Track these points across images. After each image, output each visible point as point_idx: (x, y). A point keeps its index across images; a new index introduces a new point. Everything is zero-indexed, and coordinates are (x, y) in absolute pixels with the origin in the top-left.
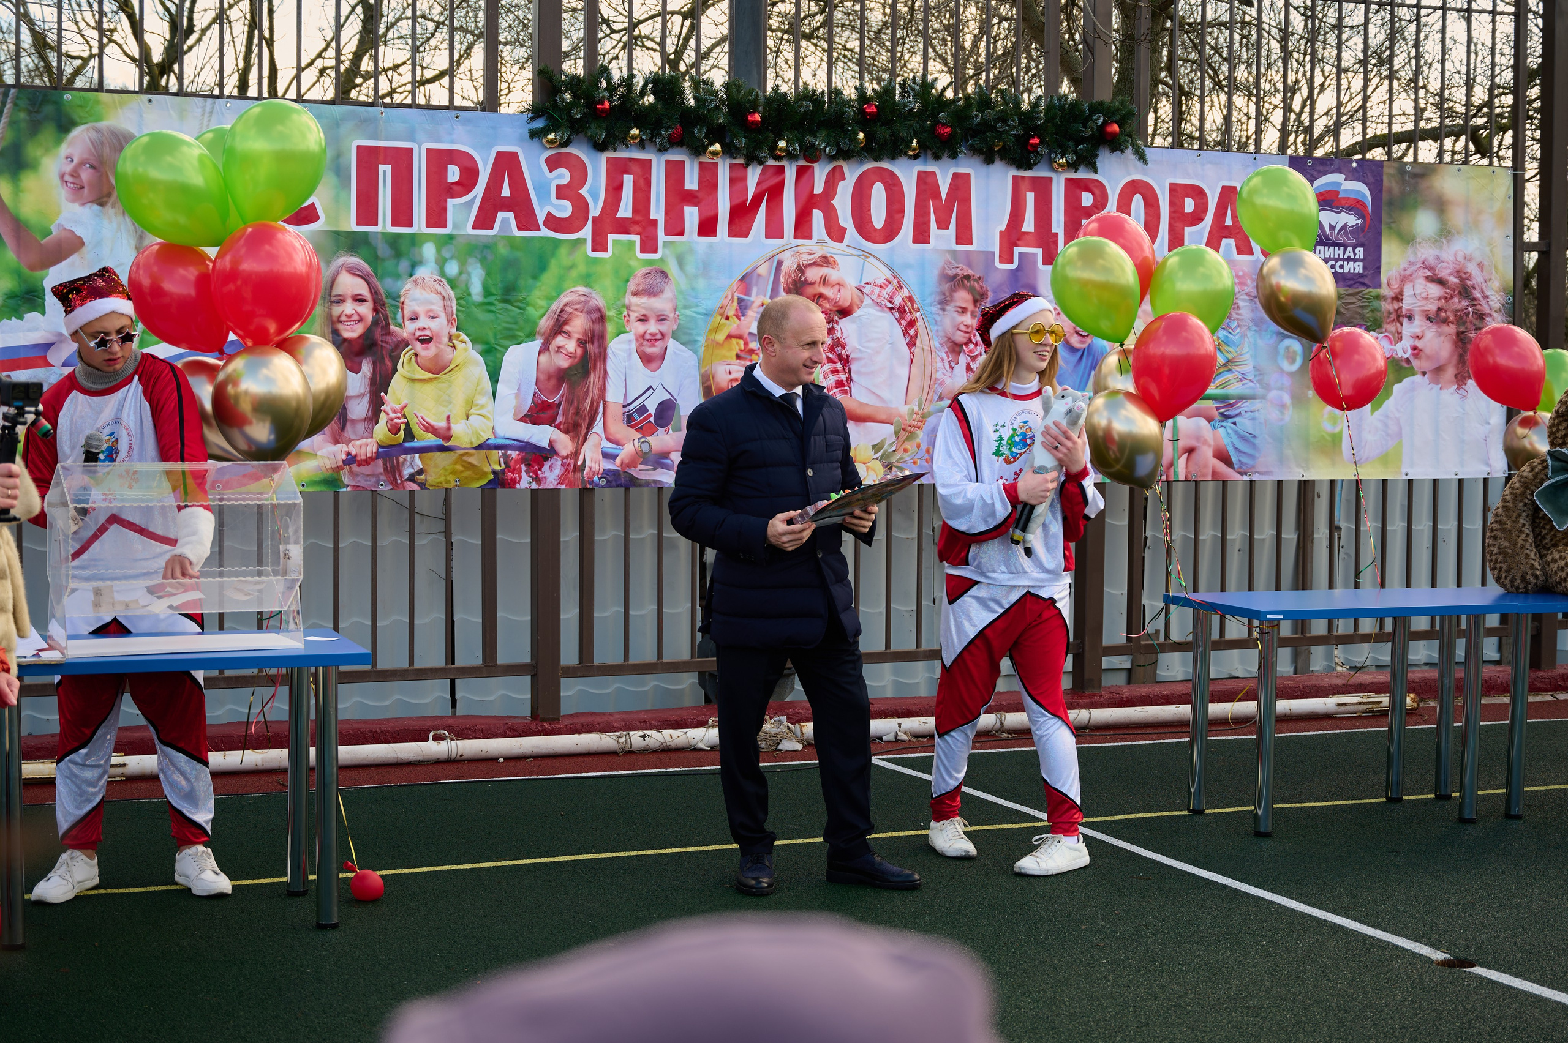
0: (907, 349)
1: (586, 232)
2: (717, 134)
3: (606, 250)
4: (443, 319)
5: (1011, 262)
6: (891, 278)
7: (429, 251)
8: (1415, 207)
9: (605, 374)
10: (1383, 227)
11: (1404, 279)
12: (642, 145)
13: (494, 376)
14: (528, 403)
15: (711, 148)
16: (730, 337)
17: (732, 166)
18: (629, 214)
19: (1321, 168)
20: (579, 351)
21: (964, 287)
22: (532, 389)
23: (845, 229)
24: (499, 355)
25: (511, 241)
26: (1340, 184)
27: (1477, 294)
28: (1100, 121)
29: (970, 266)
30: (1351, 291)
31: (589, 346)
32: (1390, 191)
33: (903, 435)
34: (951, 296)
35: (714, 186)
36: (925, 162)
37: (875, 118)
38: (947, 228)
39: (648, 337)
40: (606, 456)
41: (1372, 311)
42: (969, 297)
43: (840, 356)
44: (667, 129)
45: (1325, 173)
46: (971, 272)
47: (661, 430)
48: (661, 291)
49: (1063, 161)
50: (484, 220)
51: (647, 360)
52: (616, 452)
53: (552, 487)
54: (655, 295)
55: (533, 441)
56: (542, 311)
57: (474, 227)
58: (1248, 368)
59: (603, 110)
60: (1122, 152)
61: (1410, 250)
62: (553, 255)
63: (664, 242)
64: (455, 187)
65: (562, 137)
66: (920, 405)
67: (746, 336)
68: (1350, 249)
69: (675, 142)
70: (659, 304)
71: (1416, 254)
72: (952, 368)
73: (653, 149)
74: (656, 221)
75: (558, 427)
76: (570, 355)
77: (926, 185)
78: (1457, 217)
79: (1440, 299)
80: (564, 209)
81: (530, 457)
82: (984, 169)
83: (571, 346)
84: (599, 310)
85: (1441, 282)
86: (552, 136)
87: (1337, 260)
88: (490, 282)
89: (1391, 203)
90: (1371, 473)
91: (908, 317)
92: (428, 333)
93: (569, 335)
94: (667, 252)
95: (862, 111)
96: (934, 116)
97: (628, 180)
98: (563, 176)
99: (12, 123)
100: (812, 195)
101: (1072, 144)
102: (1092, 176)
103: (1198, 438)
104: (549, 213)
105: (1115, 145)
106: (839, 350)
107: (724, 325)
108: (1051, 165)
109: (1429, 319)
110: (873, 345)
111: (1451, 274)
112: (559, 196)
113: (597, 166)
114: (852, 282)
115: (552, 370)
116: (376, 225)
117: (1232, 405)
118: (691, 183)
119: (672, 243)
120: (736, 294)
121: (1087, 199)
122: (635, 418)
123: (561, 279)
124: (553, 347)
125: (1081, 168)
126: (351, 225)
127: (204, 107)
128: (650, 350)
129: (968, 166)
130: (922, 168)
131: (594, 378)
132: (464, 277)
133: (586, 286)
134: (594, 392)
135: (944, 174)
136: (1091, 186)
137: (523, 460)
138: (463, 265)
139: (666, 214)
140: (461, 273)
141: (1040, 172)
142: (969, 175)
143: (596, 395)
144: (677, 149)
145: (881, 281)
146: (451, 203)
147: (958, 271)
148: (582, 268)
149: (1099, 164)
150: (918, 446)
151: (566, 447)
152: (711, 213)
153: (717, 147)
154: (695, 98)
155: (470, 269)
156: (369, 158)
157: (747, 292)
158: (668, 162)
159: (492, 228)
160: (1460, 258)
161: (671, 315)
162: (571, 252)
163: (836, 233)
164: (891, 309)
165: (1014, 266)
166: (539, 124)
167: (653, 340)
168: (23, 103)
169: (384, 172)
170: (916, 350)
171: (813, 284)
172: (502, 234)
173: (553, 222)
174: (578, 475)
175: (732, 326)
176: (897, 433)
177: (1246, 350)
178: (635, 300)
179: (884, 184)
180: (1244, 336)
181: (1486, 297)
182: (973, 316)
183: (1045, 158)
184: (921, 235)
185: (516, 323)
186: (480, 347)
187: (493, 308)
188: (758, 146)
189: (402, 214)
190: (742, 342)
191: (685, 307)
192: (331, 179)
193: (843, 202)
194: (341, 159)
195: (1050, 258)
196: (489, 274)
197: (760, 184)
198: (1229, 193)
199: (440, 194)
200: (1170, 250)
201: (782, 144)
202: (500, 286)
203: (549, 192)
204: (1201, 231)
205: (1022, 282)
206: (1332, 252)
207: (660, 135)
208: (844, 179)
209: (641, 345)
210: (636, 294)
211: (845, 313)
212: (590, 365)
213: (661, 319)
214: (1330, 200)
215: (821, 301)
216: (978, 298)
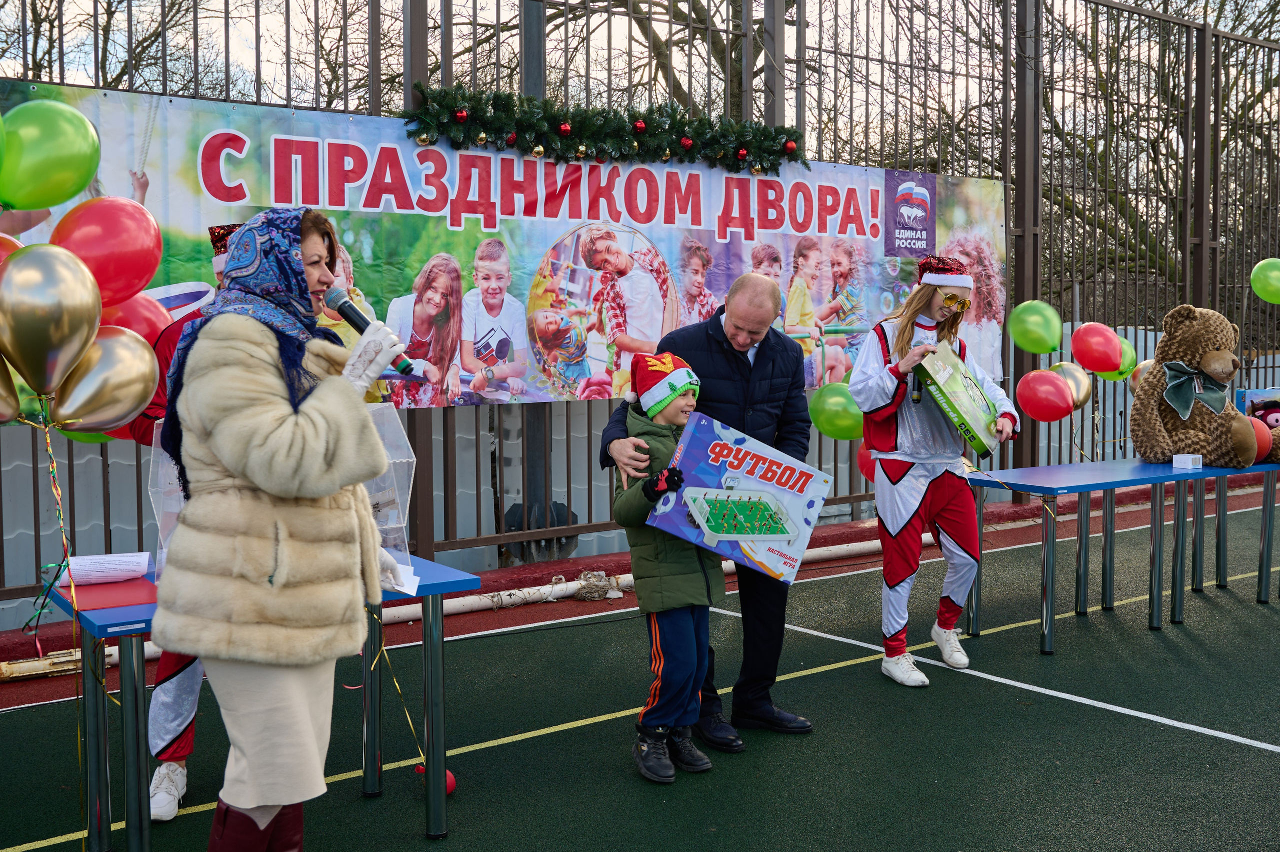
0: (661, 300)
1: (446, 211)
2: (538, 138)
3: (460, 225)
4: (342, 278)
5: (726, 238)
6: (651, 249)
8: (953, 206)
9: (461, 319)
10: (937, 218)
11: (948, 252)
12: (485, 147)
15: (537, 149)
16: (546, 291)
17: (547, 164)
18: (476, 199)
19: (902, 178)
20: (443, 302)
21: (697, 255)
22: (409, 331)
23: (620, 213)
24: (385, 306)
25: (392, 216)
26: (912, 189)
27: (987, 263)
28: (784, 140)
29: (700, 240)
31: (450, 298)
32: (940, 195)
34: (689, 262)
35: (535, 179)
36: (671, 166)
37: (643, 131)
38: (686, 213)
39: (490, 291)
40: (464, 382)
42: (700, 262)
43: (619, 305)
44: (507, 133)
45: (905, 181)
46: (700, 245)
47: (500, 361)
48: (499, 257)
49: (758, 167)
50: (373, 200)
51: (490, 308)
52: (470, 378)
53: (426, 407)
54: (495, 260)
56: (416, 272)
57: (365, 206)
58: (863, 312)
59: (462, 117)
60: (796, 161)
61: (951, 233)
62: (424, 228)
63: (501, 220)
64: (351, 174)
65: (431, 137)
67: (557, 290)
68: (919, 232)
69: (511, 144)
70: (498, 266)
71: (954, 236)
72: (690, 313)
73: (494, 149)
74: (494, 204)
75: (429, 360)
76: (437, 305)
77: (672, 182)
78: (976, 212)
80: (431, 193)
81: (409, 384)
82: (708, 172)
83: (437, 298)
84: (456, 271)
85: (967, 255)
86: (424, 136)
87: (912, 239)
88: (378, 249)
89: (940, 203)
91: (663, 276)
93: (436, 290)
94: (503, 227)
95: (634, 127)
96: (679, 132)
97: (475, 172)
98: (430, 168)
100: (599, 188)
101: (765, 155)
102: (775, 178)
103: (836, 360)
104: (420, 196)
105: (791, 157)
106: (618, 300)
107: (543, 282)
108: (749, 170)
110: (640, 296)
111: (973, 249)
112: (427, 183)
113: (453, 160)
114: (625, 251)
115: (424, 317)
116: (291, 202)
117: (855, 337)
118: (519, 175)
119: (506, 220)
120: (550, 259)
121: (771, 195)
122: (482, 353)
123: (430, 247)
124: (425, 299)
125: (769, 173)
126: (271, 202)
127: (150, 103)
128: (492, 301)
129: (699, 170)
130: (670, 170)
131: (453, 323)
132: (358, 244)
133: (447, 253)
134: (453, 333)
135: (683, 174)
136: (774, 185)
137: (405, 387)
138: (357, 235)
139: (502, 198)
140: (355, 241)
141: (742, 175)
142: (698, 175)
143: (455, 336)
144: (510, 150)
145: (645, 251)
146: (347, 186)
147: (693, 244)
148: (443, 239)
149: (780, 170)
151: (435, 376)
152: (532, 198)
153: (540, 148)
155: (362, 238)
156: (284, 149)
157: (558, 258)
158: (503, 159)
159: (378, 206)
160: (978, 239)
161: (506, 275)
162: (436, 227)
163: (615, 216)
164: (651, 271)
165: (727, 240)
166: (412, 127)
167: (494, 293)
169: (296, 160)
170: (667, 300)
171: (601, 252)
172: (386, 211)
173: (424, 203)
174: (444, 397)
175: (548, 283)
177: (862, 299)
178: (481, 263)
179: (646, 180)
180: (861, 290)
181: (991, 264)
182: (703, 276)
184: (669, 218)
185: (397, 281)
186: (371, 299)
187: (380, 269)
188: (567, 149)
189: (311, 194)
190: (554, 295)
191: (516, 269)
192: (254, 165)
193: (619, 193)
194: (263, 149)
195: (749, 236)
196: (376, 242)
197: (564, 178)
198: (851, 192)
199: (340, 178)
200: (819, 231)
201: (582, 148)
202: (385, 251)
203: (420, 180)
204: (836, 219)
205: (731, 252)
206: (909, 234)
207: (502, 138)
208: (619, 176)
209: (486, 297)
210: (481, 259)
211: (622, 273)
212: (451, 313)
213: (499, 277)
214: (908, 199)
215: (606, 265)
216: (706, 264)
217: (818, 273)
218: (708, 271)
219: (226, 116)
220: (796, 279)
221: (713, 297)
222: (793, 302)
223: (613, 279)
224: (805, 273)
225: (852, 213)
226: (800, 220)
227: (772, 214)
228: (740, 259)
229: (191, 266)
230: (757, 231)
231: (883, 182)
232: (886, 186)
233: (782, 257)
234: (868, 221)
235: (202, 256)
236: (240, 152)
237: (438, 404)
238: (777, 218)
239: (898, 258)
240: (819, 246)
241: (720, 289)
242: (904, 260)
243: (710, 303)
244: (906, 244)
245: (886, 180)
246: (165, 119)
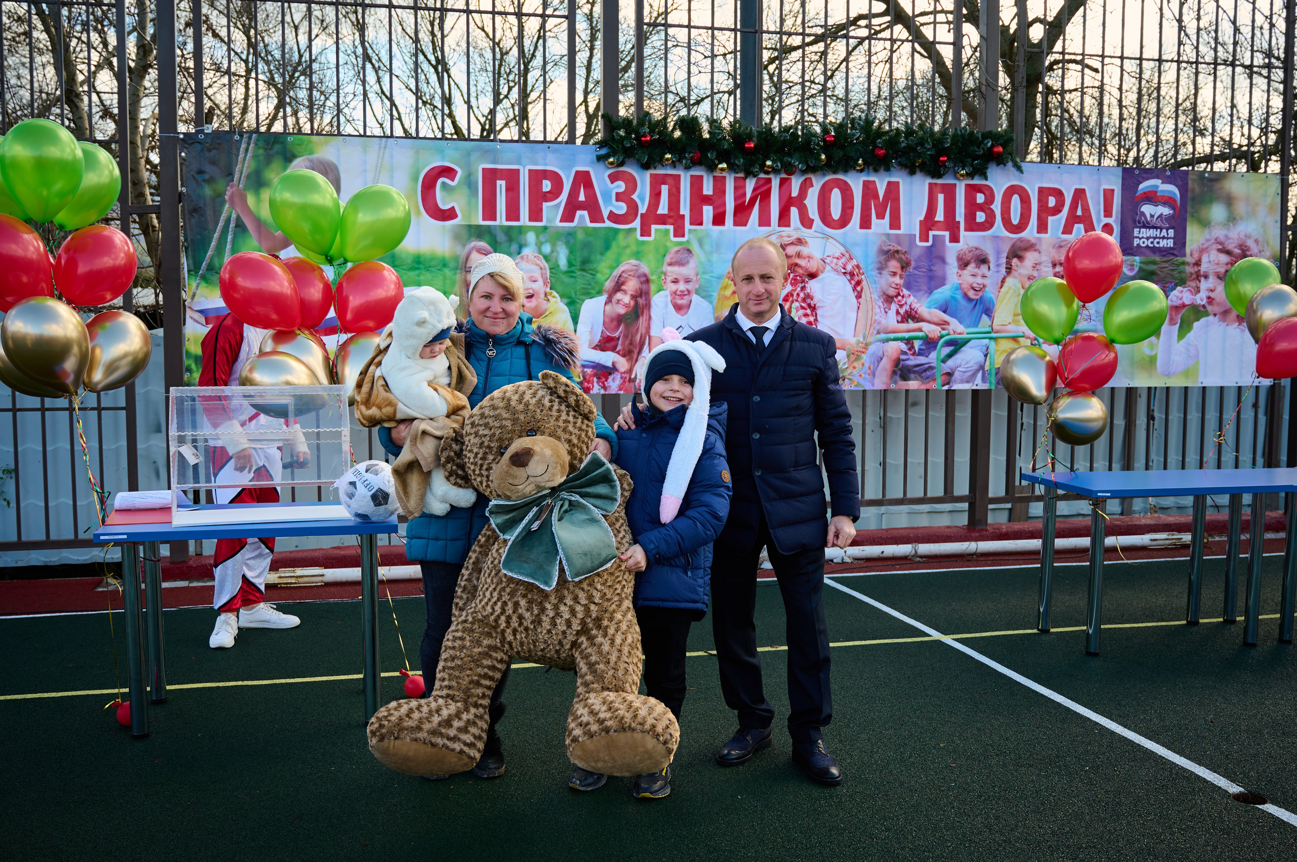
0: (855, 300)
1: (637, 224)
2: (724, 156)
3: (650, 235)
4: (540, 283)
5: (927, 241)
6: (845, 253)
7: (531, 237)
8: (1211, 201)
9: (650, 318)
10: (1188, 215)
11: (1202, 251)
12: (674, 165)
13: (575, 319)
14: (598, 337)
15: (720, 166)
17: (736, 179)
18: (665, 211)
19: (1144, 175)
20: (632, 303)
21: (895, 258)
23: (813, 220)
25: (586, 230)
26: (1157, 187)
28: (989, 144)
29: (899, 244)
30: (1165, 259)
31: (639, 299)
32: (1193, 191)
33: (853, 357)
34: (886, 264)
35: (724, 192)
36: (868, 174)
37: (833, 144)
38: (883, 218)
39: (678, 293)
41: (1180, 273)
42: (898, 265)
43: (809, 305)
44: (690, 153)
45: (1147, 179)
46: (899, 248)
48: (688, 262)
49: (963, 172)
50: (568, 216)
51: (678, 308)
53: (614, 392)
54: (683, 265)
55: (602, 362)
56: (607, 276)
57: (561, 221)
59: (647, 141)
60: (1005, 165)
61: (1207, 231)
62: (614, 239)
63: (690, 230)
64: (548, 195)
65: (618, 160)
66: (864, 338)
68: (1164, 231)
69: (695, 163)
70: (686, 271)
71: (1210, 234)
72: (886, 312)
73: (682, 168)
74: (683, 216)
75: (618, 353)
76: (626, 306)
77: (869, 190)
78: (1240, 208)
79: (1227, 264)
80: (621, 208)
81: (599, 373)
82: (908, 179)
83: (626, 299)
84: (645, 275)
85: (1228, 253)
86: (611, 160)
87: (1155, 238)
88: (572, 257)
89: (1193, 199)
90: (1177, 382)
91: (856, 278)
92: (531, 291)
93: (625, 292)
94: (692, 236)
95: (824, 140)
96: (874, 142)
97: (665, 189)
98: (620, 186)
99: (255, 157)
100: (790, 198)
101: (969, 160)
102: (984, 182)
104: (611, 211)
105: (1000, 160)
106: (809, 301)
107: (730, 285)
108: (956, 175)
109: (1219, 277)
110: (832, 297)
111: (1235, 247)
112: (617, 200)
113: (643, 180)
114: (818, 255)
115: (614, 315)
118: (708, 189)
119: (695, 230)
121: (980, 198)
123: (619, 255)
124: (614, 300)
125: (976, 177)
126: (478, 220)
127: (380, 144)
128: (680, 302)
129: (899, 177)
130: (866, 178)
131: (642, 321)
132: (555, 254)
133: (636, 259)
134: (642, 330)
135: (881, 183)
136: (983, 189)
137: (595, 375)
138: (554, 246)
139: (691, 211)
140: (552, 252)
141: (948, 180)
142: (898, 183)
143: (644, 331)
144: (698, 168)
145: (838, 254)
146: (545, 205)
147: (891, 247)
148: (634, 248)
149: (988, 174)
150: (863, 365)
151: (623, 366)
152: (721, 210)
153: (724, 165)
154: (709, 132)
155: (559, 249)
156: (491, 176)
158: (692, 176)
159: (572, 221)
160: (1242, 236)
161: (694, 279)
162: (626, 238)
163: (807, 222)
164: (844, 273)
165: (929, 244)
166: (604, 151)
167: (682, 295)
168: (261, 144)
169: (501, 185)
170: (861, 300)
171: (791, 256)
172: (580, 225)
173: (613, 217)
174: (632, 384)
176: (848, 356)
178: (670, 269)
179: (840, 189)
182: (901, 277)
183: (951, 170)
184: (865, 223)
186: (566, 300)
187: (574, 275)
188: (752, 164)
189: (513, 213)
191: (704, 273)
192: (465, 191)
193: (812, 202)
194: (472, 178)
195: (955, 239)
196: (571, 252)
197: (754, 190)
198: (1080, 194)
199: (538, 199)
200: (1038, 232)
201: (769, 163)
202: (579, 260)
203: (611, 197)
204: (1060, 220)
205: (935, 255)
206: (1151, 232)
207: (685, 158)
208: (812, 186)
209: (674, 298)
210: (670, 264)
211: (813, 276)
212: (640, 312)
213: (687, 281)
214: (1151, 197)
215: (796, 268)
216: (905, 266)
217: (1035, 274)
218: (907, 273)
219: (441, 151)
220: (1010, 281)
221: (912, 297)
222: (1005, 302)
223: (803, 281)
224: (1020, 274)
225: (1079, 213)
226: (1015, 221)
227: (981, 217)
228: (943, 260)
229: (412, 274)
230: (963, 233)
231: (1120, 181)
232: (1123, 185)
233: (992, 259)
234: (1099, 221)
235: (421, 266)
236: (453, 180)
237: (626, 390)
238: (986, 221)
239: (1137, 258)
240: (1038, 247)
241: (920, 290)
242: (1144, 259)
243: (909, 303)
244: (1149, 243)
245: (1123, 179)
246: (392, 157)
